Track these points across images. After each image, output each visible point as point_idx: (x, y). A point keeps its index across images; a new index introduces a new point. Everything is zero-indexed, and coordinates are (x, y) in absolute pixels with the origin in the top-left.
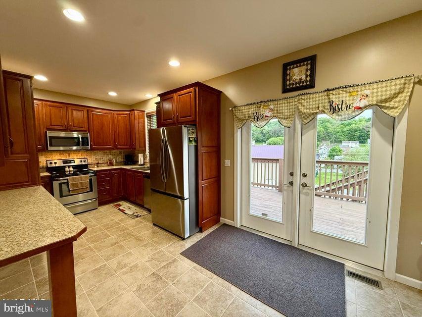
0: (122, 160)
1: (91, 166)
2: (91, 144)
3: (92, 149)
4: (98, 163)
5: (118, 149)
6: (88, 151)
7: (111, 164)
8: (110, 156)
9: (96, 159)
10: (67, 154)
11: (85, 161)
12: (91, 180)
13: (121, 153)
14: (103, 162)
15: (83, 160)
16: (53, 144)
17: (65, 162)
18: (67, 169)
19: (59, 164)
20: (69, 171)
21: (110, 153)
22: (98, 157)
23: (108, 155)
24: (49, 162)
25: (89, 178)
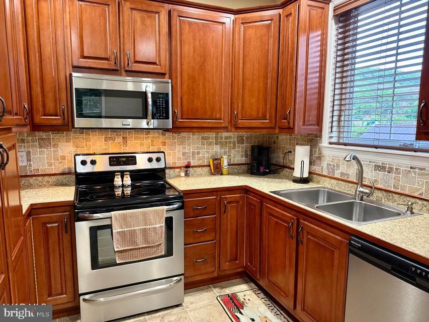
0: (243, 160)
1: (172, 171)
2: (174, 112)
3: (177, 129)
4: (188, 166)
5: (237, 128)
6: (167, 134)
7: (217, 170)
8: (216, 149)
9: (184, 154)
10: (120, 140)
11: (158, 160)
12: (169, 222)
13: (241, 140)
14: (200, 163)
15: (154, 156)
16: (86, 111)
17: (115, 160)
18: (118, 181)
19: (103, 165)
20: (123, 186)
21: (216, 138)
22: (189, 149)
23: (210, 144)
24: (79, 159)
25: (166, 215)
